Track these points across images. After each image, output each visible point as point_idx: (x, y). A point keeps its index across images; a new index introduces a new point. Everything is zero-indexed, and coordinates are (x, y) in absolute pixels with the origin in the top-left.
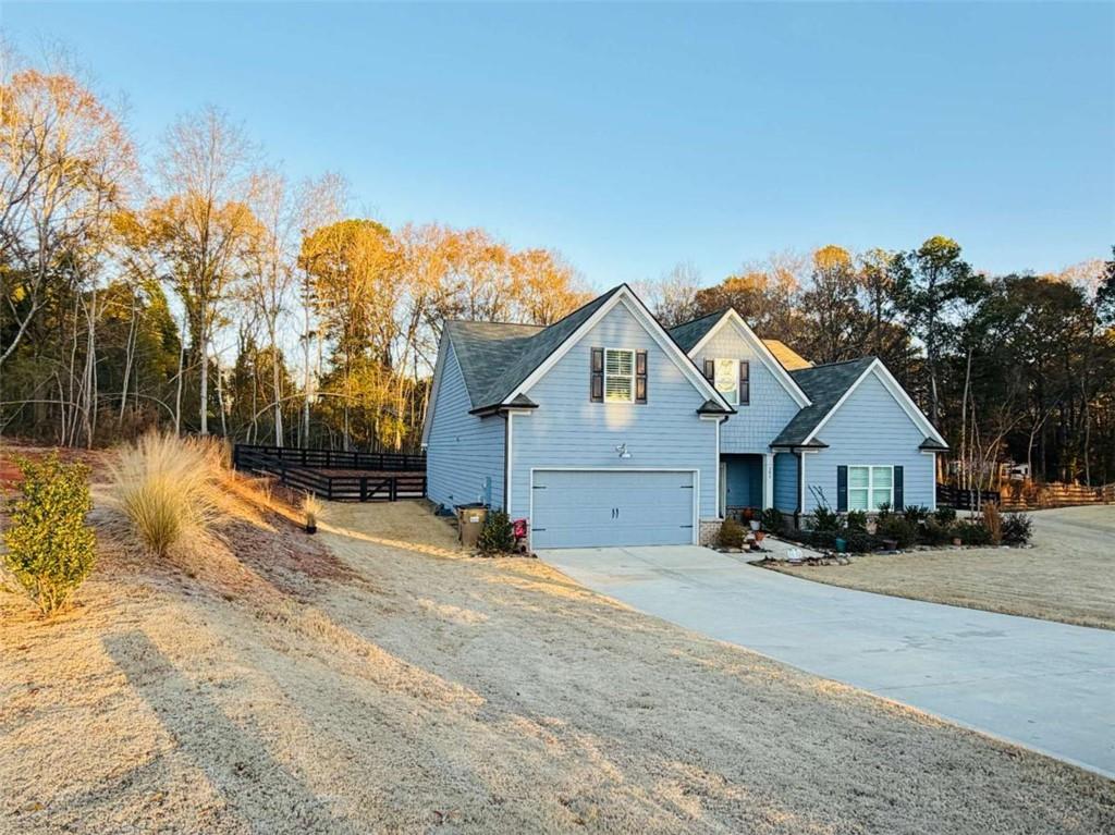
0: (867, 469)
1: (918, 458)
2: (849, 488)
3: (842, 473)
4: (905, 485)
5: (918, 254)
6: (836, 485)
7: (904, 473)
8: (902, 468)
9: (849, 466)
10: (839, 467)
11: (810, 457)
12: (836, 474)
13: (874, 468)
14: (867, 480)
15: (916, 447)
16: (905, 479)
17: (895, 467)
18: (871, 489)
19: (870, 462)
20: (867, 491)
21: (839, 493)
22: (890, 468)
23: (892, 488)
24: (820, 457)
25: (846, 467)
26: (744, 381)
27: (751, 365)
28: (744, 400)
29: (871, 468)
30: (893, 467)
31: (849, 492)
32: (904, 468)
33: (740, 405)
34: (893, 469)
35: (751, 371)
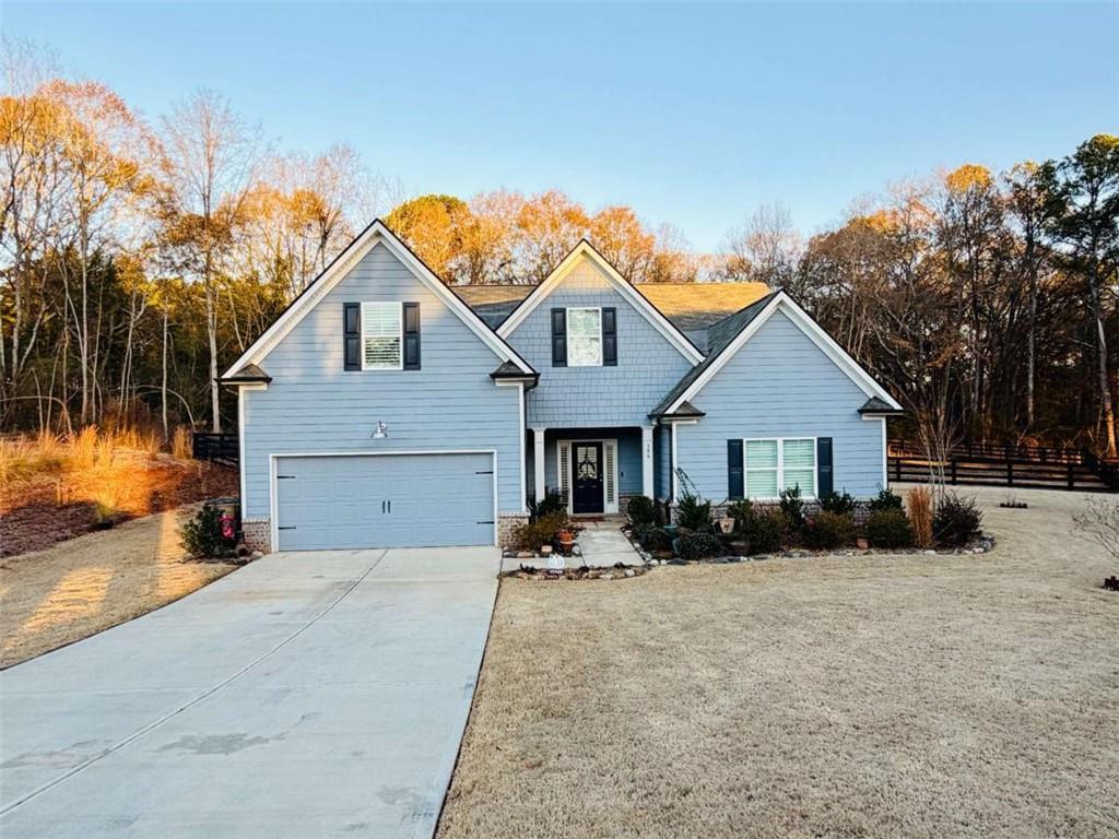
0: (775, 442)
1: (861, 425)
2: (746, 469)
3: (735, 451)
4: (835, 463)
5: (1075, 161)
6: (726, 466)
7: (834, 448)
8: (830, 439)
9: (745, 440)
10: (729, 442)
11: (682, 430)
12: (726, 450)
13: (785, 442)
14: (775, 457)
15: (854, 410)
16: (835, 455)
17: (819, 439)
18: (780, 468)
19: (778, 433)
20: (775, 472)
21: (731, 477)
22: (812, 441)
23: (815, 468)
24: (702, 429)
25: (741, 441)
26: (610, 332)
27: (619, 313)
28: (610, 357)
29: (780, 441)
30: (815, 439)
31: (745, 474)
32: (834, 440)
33: (605, 365)
34: (816, 442)
35: (619, 320)
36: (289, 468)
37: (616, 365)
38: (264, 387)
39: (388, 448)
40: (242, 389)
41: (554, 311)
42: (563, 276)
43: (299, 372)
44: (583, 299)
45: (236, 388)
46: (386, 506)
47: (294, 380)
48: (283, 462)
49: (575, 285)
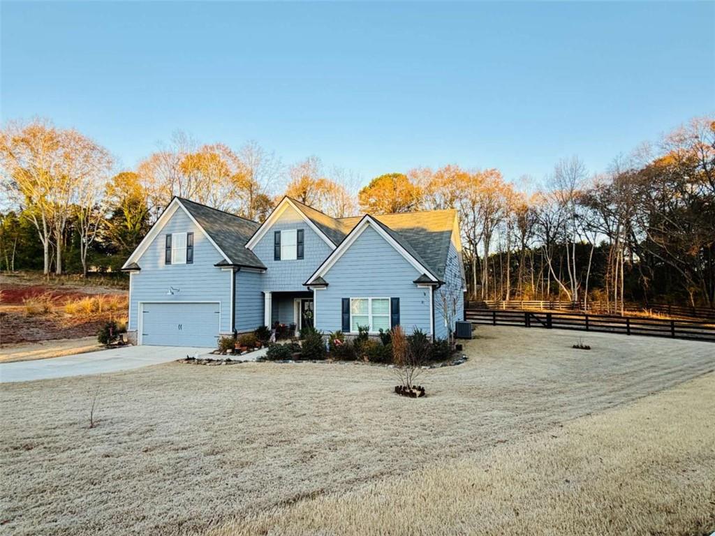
0: (367, 300)
1: (416, 291)
2: (351, 315)
3: (346, 303)
4: (401, 313)
6: (341, 312)
7: (401, 304)
8: (398, 299)
9: (351, 299)
10: (343, 300)
11: (319, 292)
12: (341, 304)
13: (373, 300)
14: (367, 308)
15: (412, 282)
16: (401, 308)
17: (393, 299)
18: (371, 315)
19: (369, 295)
20: (368, 317)
21: (343, 319)
22: (388, 299)
23: (390, 316)
24: (328, 292)
25: (349, 299)
26: (300, 243)
27: (305, 232)
28: (300, 255)
29: (370, 299)
30: (390, 298)
31: (351, 318)
32: (401, 300)
33: (298, 259)
34: (390, 300)
35: (305, 236)
36: (148, 308)
37: (303, 259)
38: (138, 272)
39: (184, 300)
40: (131, 273)
41: (276, 233)
42: (280, 214)
43: (151, 265)
44: (288, 227)
45: (129, 273)
46: (180, 327)
47: (149, 269)
48: (146, 305)
49: (286, 219)
